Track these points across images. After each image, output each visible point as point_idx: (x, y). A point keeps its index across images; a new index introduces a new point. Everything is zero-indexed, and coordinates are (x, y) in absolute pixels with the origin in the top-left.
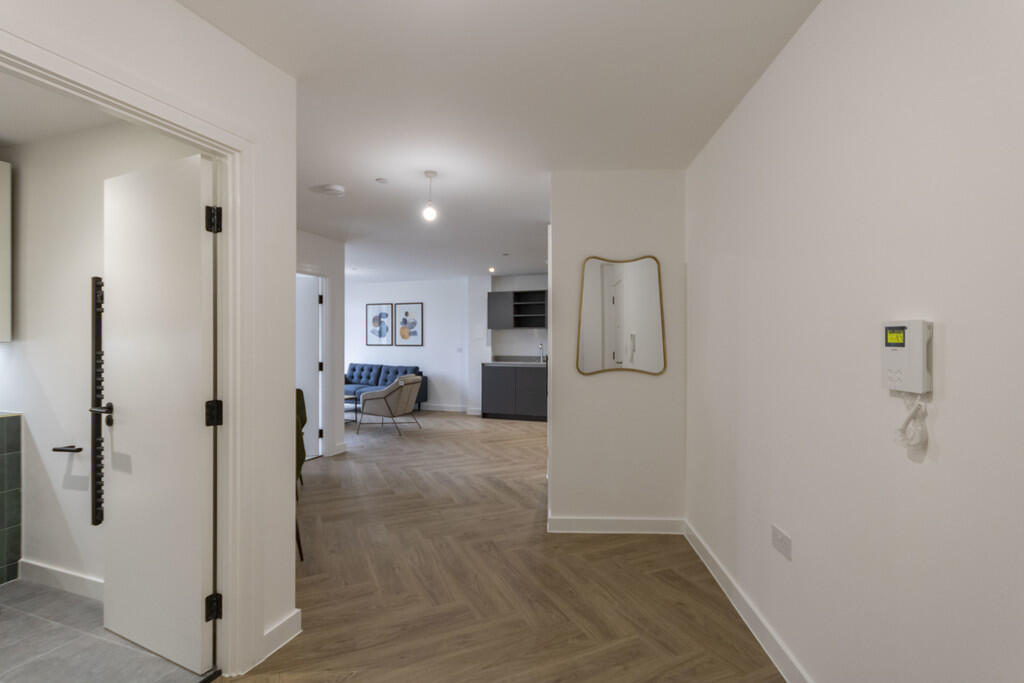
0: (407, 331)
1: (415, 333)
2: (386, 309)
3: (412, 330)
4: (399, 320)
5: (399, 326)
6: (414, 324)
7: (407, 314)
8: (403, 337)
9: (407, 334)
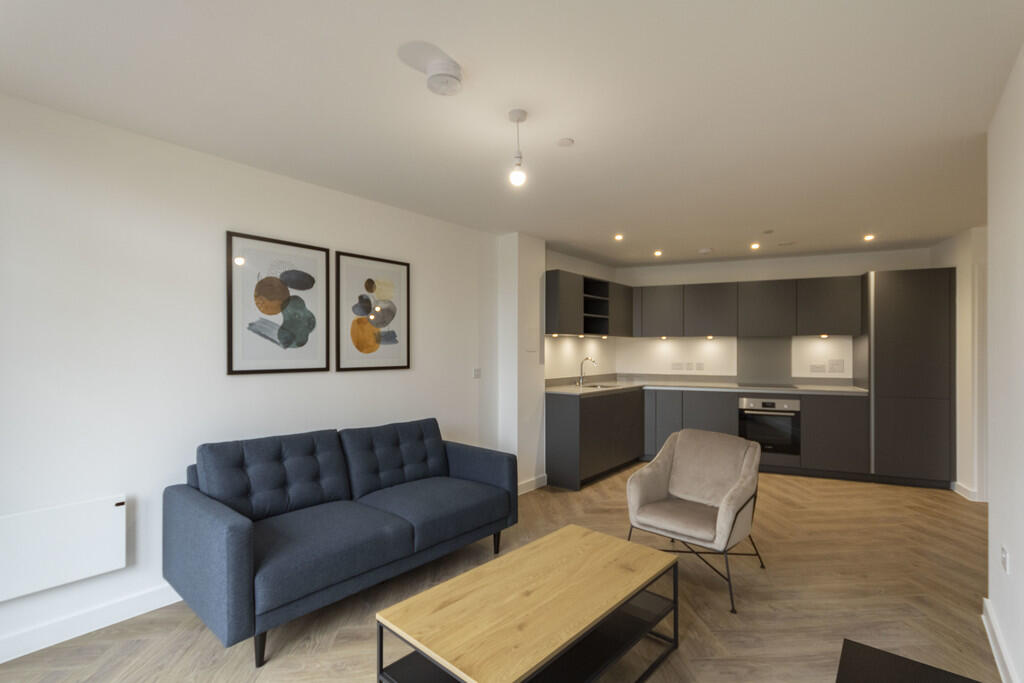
0: (369, 332)
1: (391, 338)
2: (313, 265)
3: (383, 330)
4: (349, 300)
5: (348, 317)
6: (389, 314)
7: (370, 285)
8: (361, 346)
9: (372, 341)
